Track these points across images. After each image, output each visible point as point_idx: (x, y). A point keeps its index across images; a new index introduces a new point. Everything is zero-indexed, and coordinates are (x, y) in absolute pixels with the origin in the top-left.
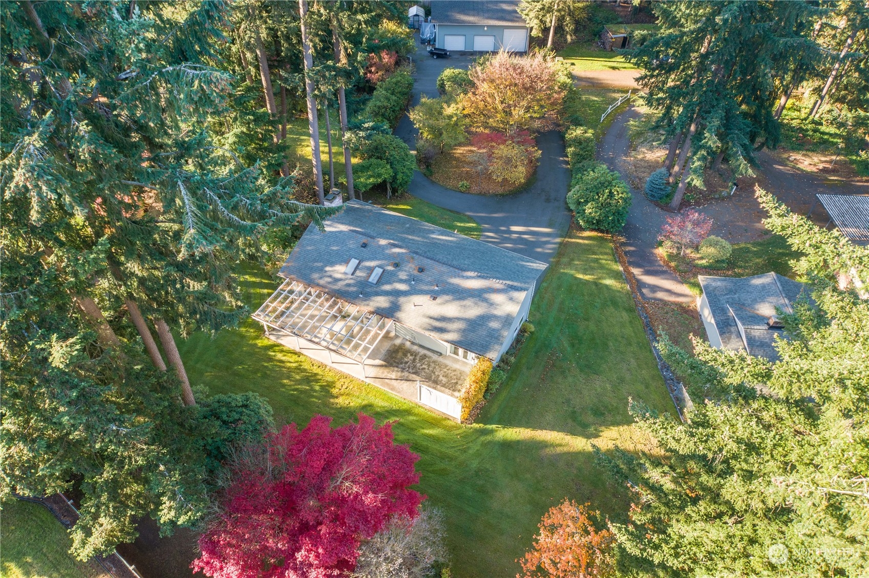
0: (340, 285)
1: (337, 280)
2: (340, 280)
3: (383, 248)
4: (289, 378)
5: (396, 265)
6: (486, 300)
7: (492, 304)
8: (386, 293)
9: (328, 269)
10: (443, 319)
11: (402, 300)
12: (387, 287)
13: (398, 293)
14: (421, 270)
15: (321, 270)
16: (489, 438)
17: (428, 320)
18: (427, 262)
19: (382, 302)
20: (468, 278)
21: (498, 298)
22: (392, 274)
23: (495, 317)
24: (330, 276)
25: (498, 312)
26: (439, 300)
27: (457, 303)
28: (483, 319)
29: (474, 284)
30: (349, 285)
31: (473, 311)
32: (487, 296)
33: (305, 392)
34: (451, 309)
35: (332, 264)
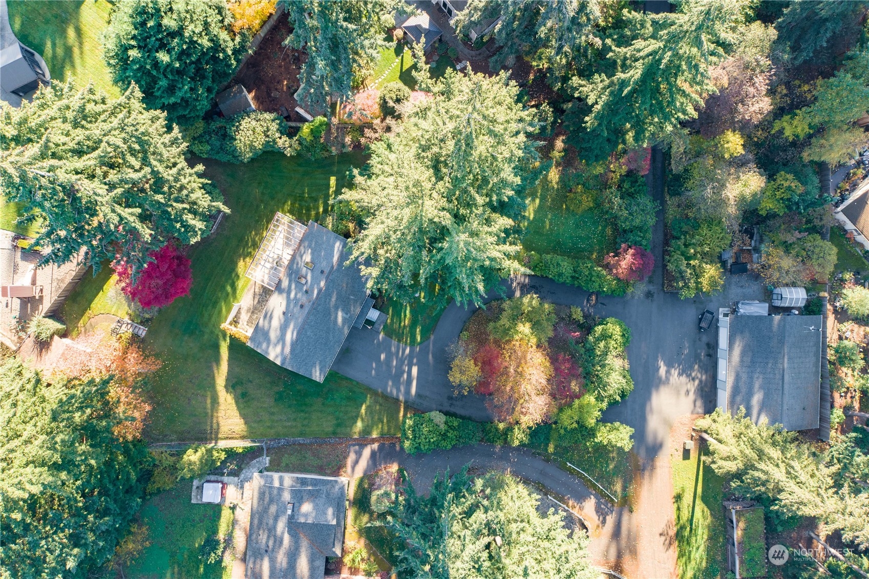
0: (298, 258)
1: (301, 257)
2: (302, 259)
3: (319, 284)
4: (256, 234)
5: (307, 292)
6: (278, 342)
7: (275, 345)
8: (290, 286)
9: (310, 251)
10: (271, 317)
11: (285, 295)
12: (293, 286)
13: (289, 293)
14: (302, 306)
15: (310, 246)
16: (221, 338)
17: (271, 310)
18: (306, 310)
19: (285, 284)
20: (293, 333)
21: (279, 349)
22: (301, 289)
23: (268, 347)
24: (304, 253)
25: (271, 348)
26: (282, 316)
27: (279, 327)
28: (268, 341)
29: (289, 336)
30: (297, 264)
31: (273, 335)
32: (281, 343)
33: (247, 244)
34: (276, 323)
35: (312, 254)
